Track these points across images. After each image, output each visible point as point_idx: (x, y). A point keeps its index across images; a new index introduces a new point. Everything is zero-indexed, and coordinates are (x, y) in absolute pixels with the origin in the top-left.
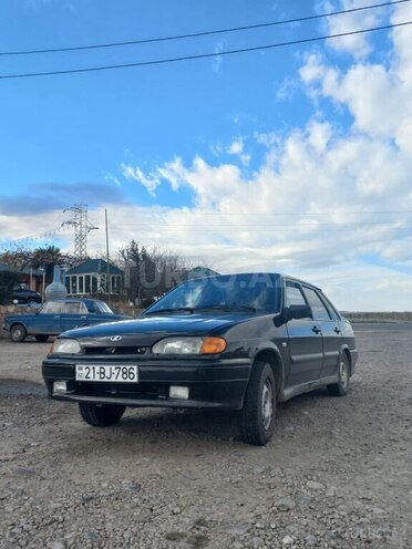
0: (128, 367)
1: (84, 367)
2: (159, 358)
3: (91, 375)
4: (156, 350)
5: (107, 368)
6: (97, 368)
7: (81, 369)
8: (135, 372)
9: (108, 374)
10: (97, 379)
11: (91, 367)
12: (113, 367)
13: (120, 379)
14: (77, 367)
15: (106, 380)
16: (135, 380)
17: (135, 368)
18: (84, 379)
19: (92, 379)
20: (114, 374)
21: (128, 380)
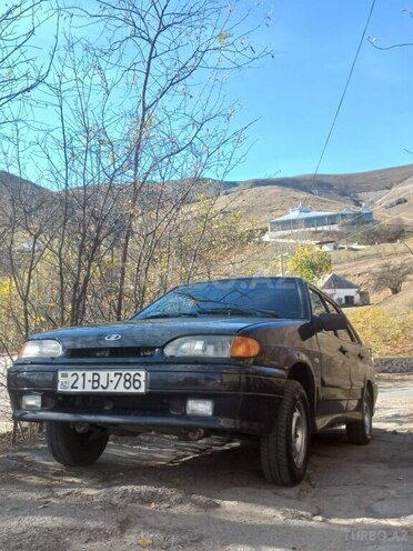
0: (133, 373)
1: (70, 373)
2: (174, 361)
3: (79, 384)
4: (169, 351)
5: (103, 374)
6: (89, 374)
7: (65, 376)
8: (142, 379)
9: (103, 382)
10: (89, 388)
11: (80, 373)
12: (112, 373)
13: (121, 389)
14: (60, 373)
15: (100, 390)
16: (142, 390)
17: (143, 373)
18: (70, 390)
19: (80, 390)
20: (113, 381)
21: (132, 390)
